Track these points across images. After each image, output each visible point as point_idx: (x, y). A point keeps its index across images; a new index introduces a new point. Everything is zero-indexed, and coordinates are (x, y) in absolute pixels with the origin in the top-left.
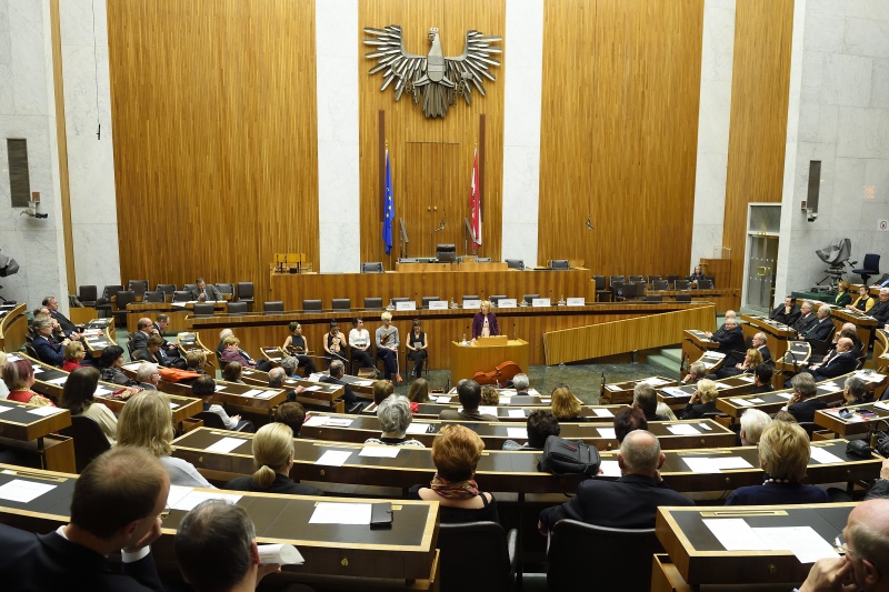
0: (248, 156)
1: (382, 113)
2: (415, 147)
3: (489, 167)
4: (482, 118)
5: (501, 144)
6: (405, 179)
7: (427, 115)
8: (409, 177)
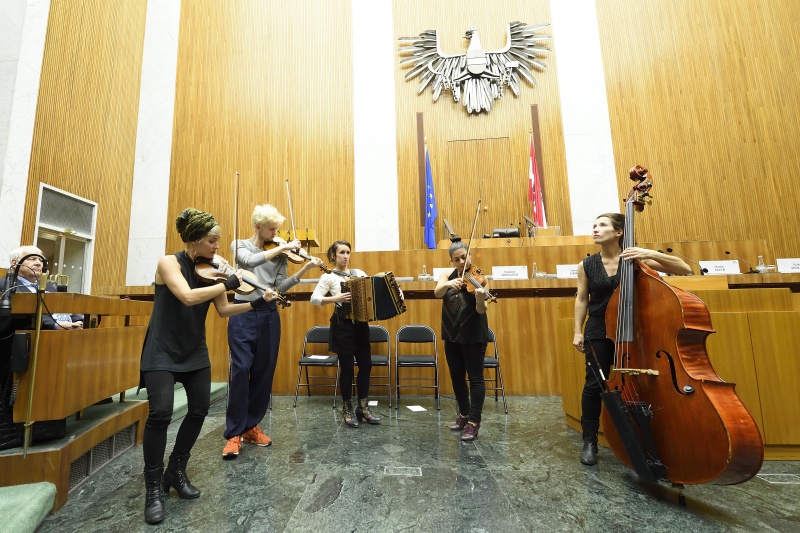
0: (286, 168)
1: (420, 116)
2: (457, 145)
3: (547, 160)
4: (534, 109)
5: (561, 133)
6: (447, 180)
7: (470, 111)
8: (452, 178)
